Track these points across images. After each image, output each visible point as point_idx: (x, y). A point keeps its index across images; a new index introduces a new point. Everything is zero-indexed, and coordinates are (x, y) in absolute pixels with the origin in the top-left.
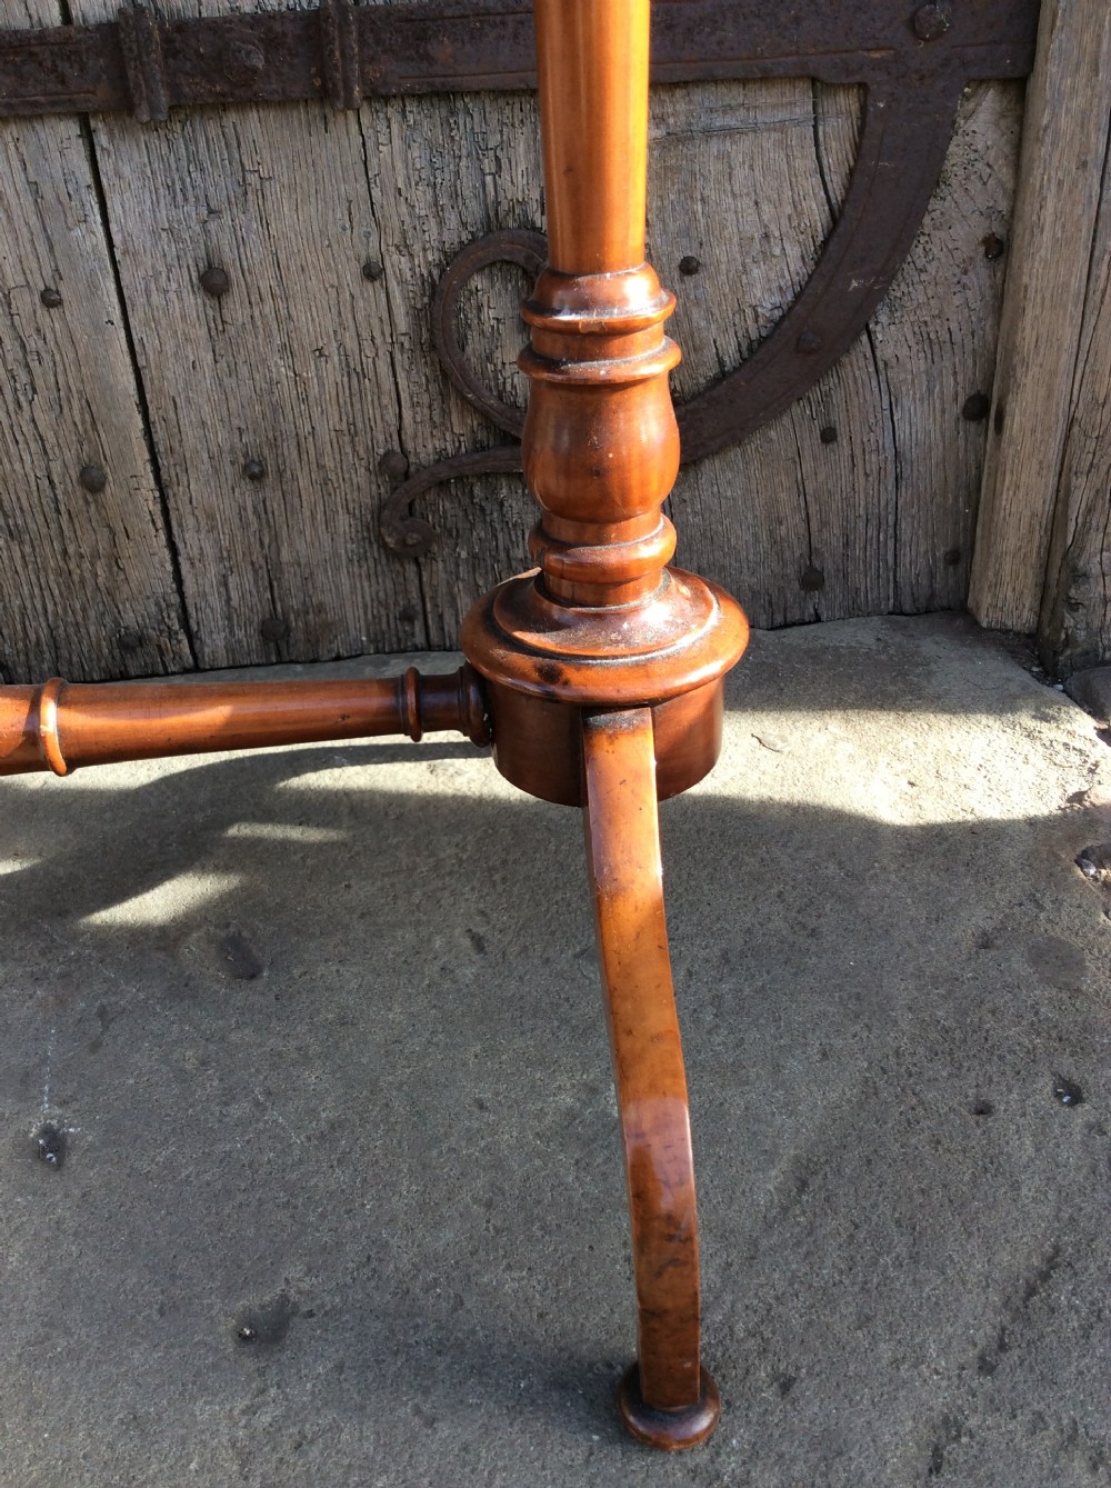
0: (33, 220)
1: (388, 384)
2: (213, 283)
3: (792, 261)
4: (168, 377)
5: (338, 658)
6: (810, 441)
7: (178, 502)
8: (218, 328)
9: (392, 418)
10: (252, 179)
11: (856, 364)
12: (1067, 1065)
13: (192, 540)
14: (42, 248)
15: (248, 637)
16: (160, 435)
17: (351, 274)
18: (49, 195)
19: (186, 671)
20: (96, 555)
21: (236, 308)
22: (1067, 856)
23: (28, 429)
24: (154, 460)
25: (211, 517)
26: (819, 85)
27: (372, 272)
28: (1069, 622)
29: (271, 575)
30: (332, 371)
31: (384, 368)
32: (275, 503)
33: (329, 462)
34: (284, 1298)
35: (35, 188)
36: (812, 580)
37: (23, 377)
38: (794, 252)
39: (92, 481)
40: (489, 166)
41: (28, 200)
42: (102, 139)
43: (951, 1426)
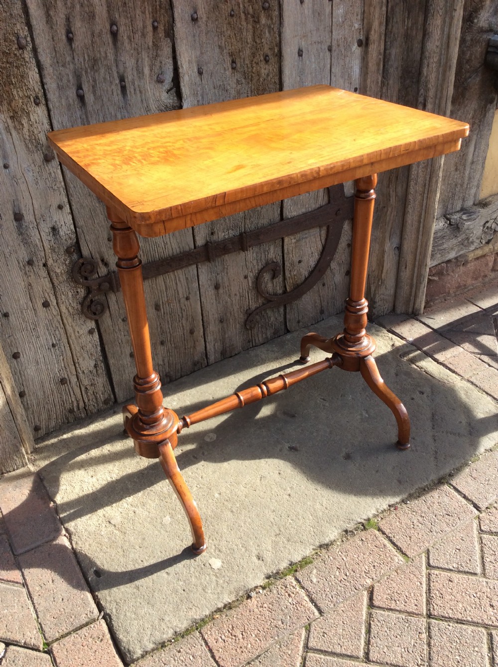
0: (186, 284)
1: (247, 297)
2: (217, 287)
3: (316, 256)
4: (208, 307)
5: (236, 354)
6: (321, 286)
7: (208, 332)
8: (217, 295)
9: (248, 303)
10: (226, 267)
11: (328, 271)
12: (419, 389)
13: (210, 338)
14: (187, 289)
15: (218, 356)
16: (205, 319)
17: (242, 278)
18: (190, 279)
19: (206, 367)
20: (191, 347)
21: (221, 291)
22: (398, 356)
23: (181, 325)
24: (203, 325)
25: (213, 332)
26: (320, 227)
27: (246, 277)
28: (374, 311)
29: (223, 341)
30: (238, 297)
31: (247, 294)
32: (225, 326)
33: (236, 315)
34: (346, 453)
35: (187, 279)
36: (322, 312)
37: (181, 315)
38: (317, 254)
39: (192, 332)
40: (266, 253)
41: (185, 281)
42: (200, 266)
43: (434, 436)
